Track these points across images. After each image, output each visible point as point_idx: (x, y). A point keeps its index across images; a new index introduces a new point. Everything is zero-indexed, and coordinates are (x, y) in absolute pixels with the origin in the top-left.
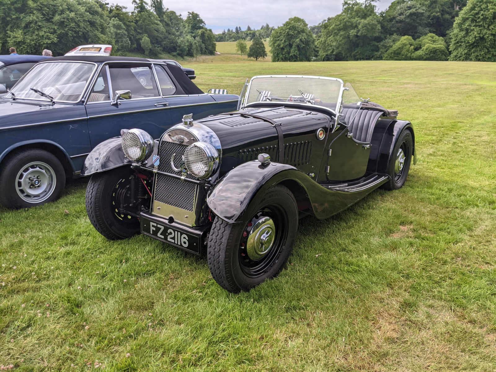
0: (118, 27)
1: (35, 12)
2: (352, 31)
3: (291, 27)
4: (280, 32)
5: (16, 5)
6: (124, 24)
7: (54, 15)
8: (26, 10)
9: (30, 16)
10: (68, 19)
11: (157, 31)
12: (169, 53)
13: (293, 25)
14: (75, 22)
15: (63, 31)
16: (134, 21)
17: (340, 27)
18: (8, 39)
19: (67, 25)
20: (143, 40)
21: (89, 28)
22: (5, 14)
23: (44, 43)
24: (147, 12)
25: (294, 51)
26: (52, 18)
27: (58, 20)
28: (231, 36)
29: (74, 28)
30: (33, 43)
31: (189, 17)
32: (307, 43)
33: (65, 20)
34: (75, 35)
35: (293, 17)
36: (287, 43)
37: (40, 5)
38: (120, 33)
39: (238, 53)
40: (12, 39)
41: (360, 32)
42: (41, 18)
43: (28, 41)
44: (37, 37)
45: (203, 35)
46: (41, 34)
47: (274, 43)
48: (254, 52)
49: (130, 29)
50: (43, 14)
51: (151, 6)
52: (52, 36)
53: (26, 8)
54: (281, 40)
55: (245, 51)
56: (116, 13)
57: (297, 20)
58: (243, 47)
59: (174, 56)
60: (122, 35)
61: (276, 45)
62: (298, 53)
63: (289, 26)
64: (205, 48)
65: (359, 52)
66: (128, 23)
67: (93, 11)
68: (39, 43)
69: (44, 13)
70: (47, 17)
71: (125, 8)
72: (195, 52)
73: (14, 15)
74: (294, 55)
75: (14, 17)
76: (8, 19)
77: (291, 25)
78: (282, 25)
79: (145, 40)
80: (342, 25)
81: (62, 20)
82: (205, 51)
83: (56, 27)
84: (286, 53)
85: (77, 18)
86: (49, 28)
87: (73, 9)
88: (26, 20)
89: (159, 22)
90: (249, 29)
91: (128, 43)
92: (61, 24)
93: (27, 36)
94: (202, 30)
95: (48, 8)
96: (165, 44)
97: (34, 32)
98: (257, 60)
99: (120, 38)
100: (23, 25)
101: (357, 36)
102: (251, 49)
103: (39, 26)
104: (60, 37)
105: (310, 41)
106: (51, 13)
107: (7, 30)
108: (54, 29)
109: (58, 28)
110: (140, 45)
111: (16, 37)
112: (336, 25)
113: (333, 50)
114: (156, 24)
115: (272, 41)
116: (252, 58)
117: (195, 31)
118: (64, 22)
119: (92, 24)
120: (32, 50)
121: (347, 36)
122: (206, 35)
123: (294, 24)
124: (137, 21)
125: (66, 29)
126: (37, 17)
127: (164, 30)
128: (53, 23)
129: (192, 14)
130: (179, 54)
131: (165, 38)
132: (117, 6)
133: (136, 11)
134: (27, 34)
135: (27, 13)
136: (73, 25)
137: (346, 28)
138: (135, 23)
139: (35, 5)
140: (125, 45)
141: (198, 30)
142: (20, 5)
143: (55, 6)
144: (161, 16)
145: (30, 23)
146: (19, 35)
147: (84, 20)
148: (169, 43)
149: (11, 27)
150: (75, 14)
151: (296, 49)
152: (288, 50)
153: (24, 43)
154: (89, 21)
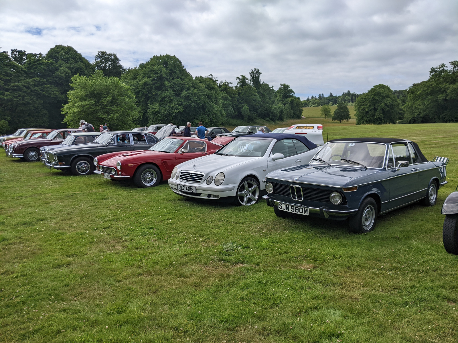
0: (225, 99)
1: (169, 89)
2: (441, 95)
3: (376, 93)
4: (365, 98)
5: (156, 85)
6: (230, 96)
7: (182, 91)
8: (163, 88)
9: (165, 92)
10: (192, 94)
11: (254, 101)
12: (263, 118)
13: (378, 92)
14: (197, 96)
15: (188, 103)
16: (237, 94)
17: (427, 92)
18: (148, 110)
19: (191, 99)
20: (243, 109)
21: (207, 100)
22: (148, 92)
23: (173, 113)
24: (247, 86)
25: (378, 114)
26: (181, 94)
27: (185, 95)
28: (315, 102)
29: (196, 101)
30: (165, 112)
31: (281, 88)
32: (392, 106)
33: (190, 95)
34: (196, 106)
35: (378, 84)
36: (372, 107)
37: (173, 84)
38: (227, 103)
39: (322, 116)
40: (151, 110)
41: (449, 96)
42: (173, 94)
43: (163, 111)
44: (169, 108)
45: (292, 102)
46: (172, 106)
47: (359, 108)
48: (338, 116)
49: (234, 100)
50: (174, 91)
51: (251, 81)
52: (179, 107)
53: (163, 87)
54: (366, 105)
55: (329, 114)
56: (225, 88)
57: (382, 86)
58: (327, 112)
59: (267, 120)
60: (228, 105)
61: (361, 109)
62: (383, 116)
63: (374, 93)
64: (293, 113)
65: (448, 114)
66: (232, 95)
67: (210, 88)
68: (170, 113)
69: (175, 89)
70: (176, 93)
71: (231, 83)
72: (285, 117)
73: (154, 92)
74: (379, 117)
75: (154, 93)
76: (150, 95)
77: (376, 91)
78: (367, 92)
79: (245, 108)
80: (429, 90)
81: (188, 95)
82: (293, 116)
83: (183, 100)
84: (370, 116)
85: (199, 93)
86: (178, 101)
87: (196, 86)
88: (162, 95)
89: (256, 94)
90: (331, 95)
91: (232, 111)
92: (187, 98)
93: (162, 108)
94: (291, 98)
95: (178, 86)
96: (260, 111)
97: (167, 105)
98: (340, 122)
99: (227, 107)
100: (160, 99)
101: (445, 100)
102: (336, 113)
103: (171, 100)
104: (185, 108)
105: (394, 105)
106: (180, 90)
107: (148, 103)
108: (181, 102)
109: (184, 101)
110: (241, 113)
111: (154, 109)
112: (423, 91)
113: (420, 112)
114: (254, 95)
115: (357, 106)
116: (336, 121)
117: (285, 99)
118: (189, 96)
119: (209, 97)
120: (164, 118)
121: (435, 100)
122: (295, 102)
123: (379, 90)
124: (239, 93)
125: (190, 102)
126: (170, 93)
127: (260, 100)
128: (181, 98)
129: (283, 86)
130: (271, 119)
131: (261, 106)
132: (225, 82)
133: (239, 86)
134: (162, 106)
135: (163, 90)
136: (195, 98)
137: (433, 92)
138: (238, 95)
139: (170, 84)
140: (230, 113)
141: (288, 99)
142: (159, 85)
143: (183, 84)
144: (258, 89)
145: (165, 97)
146: (156, 107)
147: (204, 95)
148: (264, 111)
149: (151, 101)
150: (198, 90)
151: (381, 112)
152: (373, 113)
153: (159, 113)
154: (207, 95)
